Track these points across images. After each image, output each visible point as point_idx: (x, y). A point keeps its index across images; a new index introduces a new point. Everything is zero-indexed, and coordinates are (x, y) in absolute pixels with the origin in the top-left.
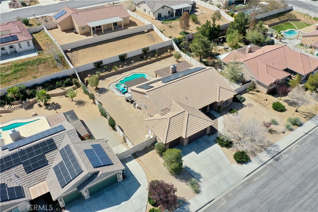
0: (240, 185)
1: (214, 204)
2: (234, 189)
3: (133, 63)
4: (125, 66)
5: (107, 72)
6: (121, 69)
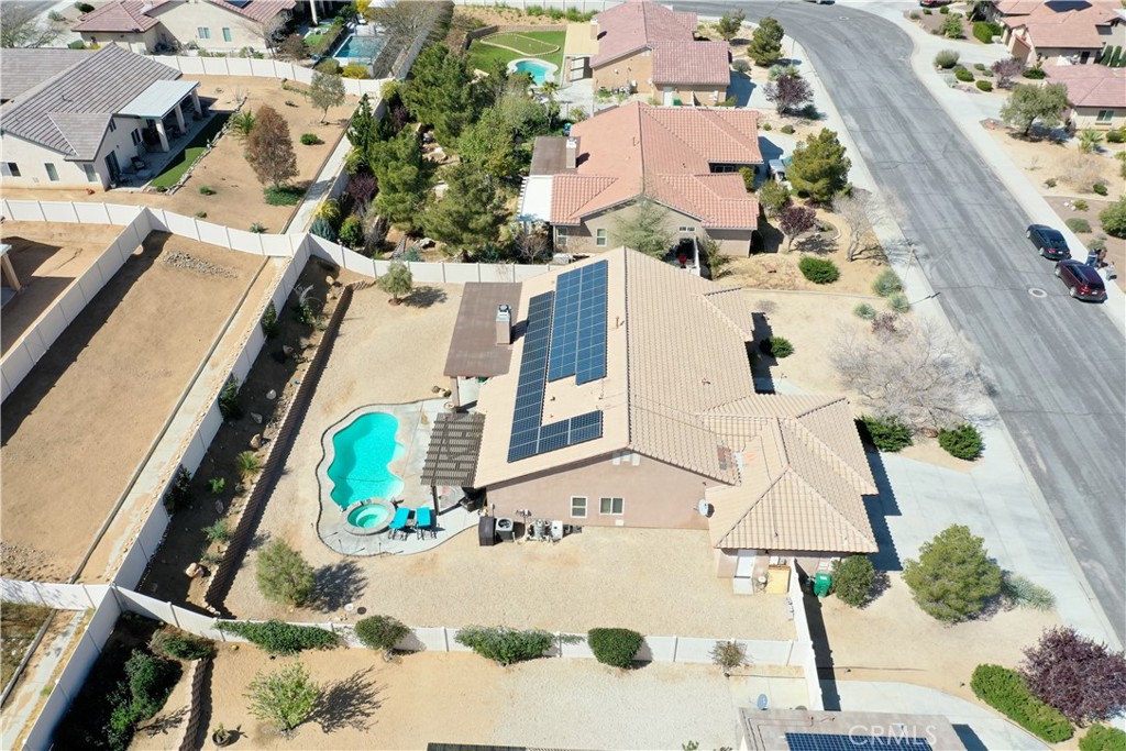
3: (277, 397)
4: (264, 429)
5: (234, 501)
6: (268, 450)
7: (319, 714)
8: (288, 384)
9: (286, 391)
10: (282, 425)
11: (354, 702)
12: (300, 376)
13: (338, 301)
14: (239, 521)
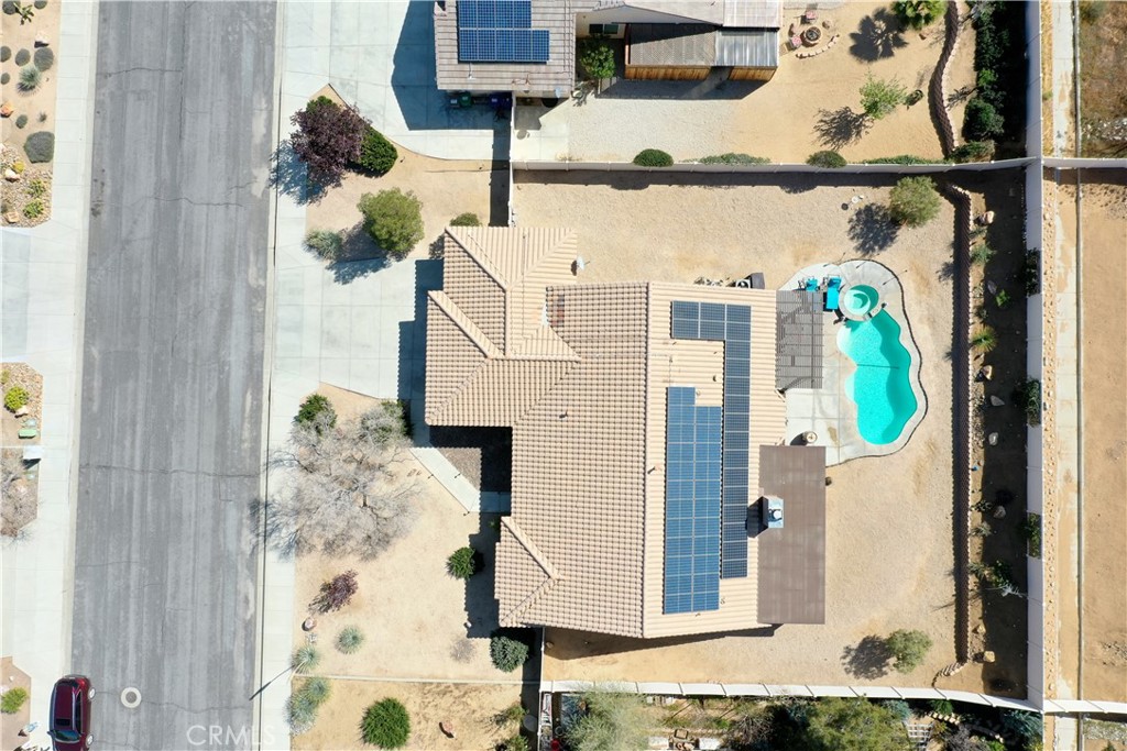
0: (263, 352)
1: (266, 254)
2: (264, 328)
3: (987, 440)
4: (986, 393)
5: (982, 300)
6: (973, 368)
7: (856, 119)
8: (982, 463)
9: (981, 452)
10: (971, 404)
11: (833, 130)
12: (974, 480)
13: (970, 629)
14: (971, 279)
